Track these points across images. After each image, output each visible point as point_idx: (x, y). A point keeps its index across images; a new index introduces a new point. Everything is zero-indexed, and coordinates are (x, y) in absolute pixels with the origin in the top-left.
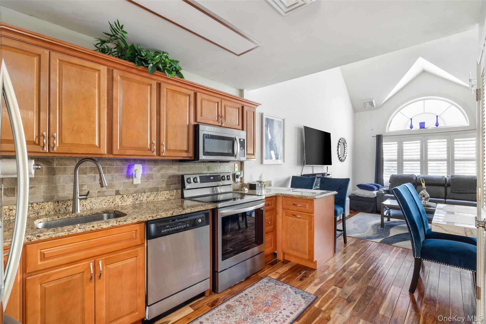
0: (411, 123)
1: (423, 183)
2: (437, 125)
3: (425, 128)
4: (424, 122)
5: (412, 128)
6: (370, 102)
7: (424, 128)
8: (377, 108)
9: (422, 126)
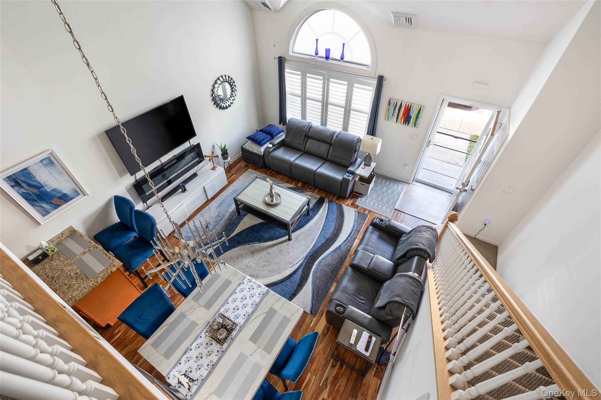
0: (316, 47)
2: (343, 57)
4: (330, 48)
5: (318, 54)
6: (263, 3)
8: (277, 11)
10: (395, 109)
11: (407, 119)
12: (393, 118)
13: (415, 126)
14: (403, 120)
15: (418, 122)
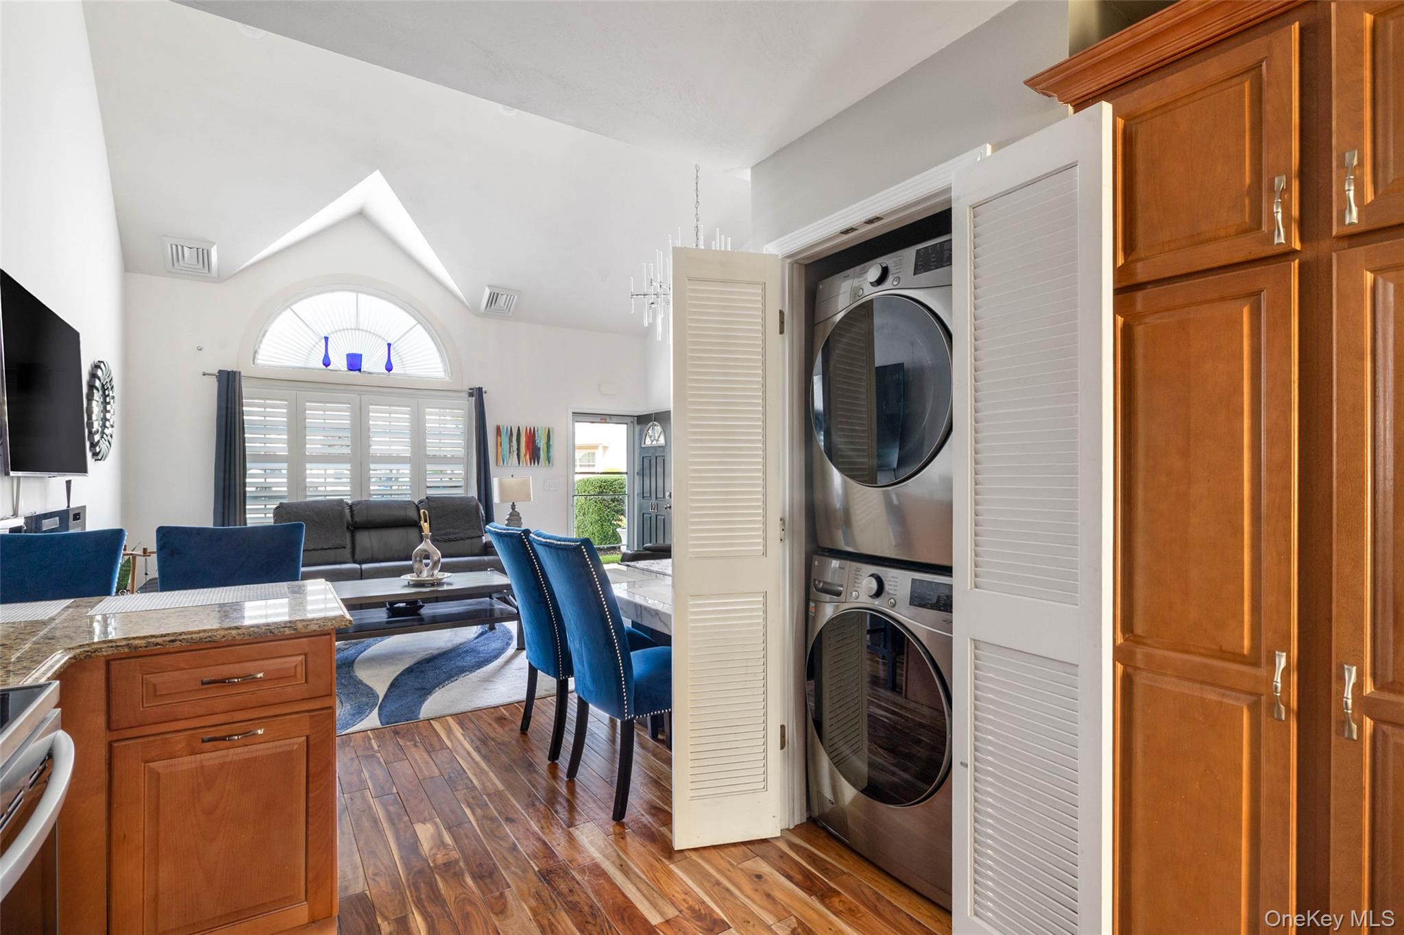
0: (324, 352)
1: (426, 521)
2: (389, 367)
3: (362, 370)
4: (359, 352)
5: (329, 365)
6: (200, 251)
7: (360, 370)
8: (220, 278)
9: (354, 362)
10: (510, 441)
11: (534, 455)
12: (511, 457)
13: (549, 462)
14: (528, 456)
15: (552, 454)
